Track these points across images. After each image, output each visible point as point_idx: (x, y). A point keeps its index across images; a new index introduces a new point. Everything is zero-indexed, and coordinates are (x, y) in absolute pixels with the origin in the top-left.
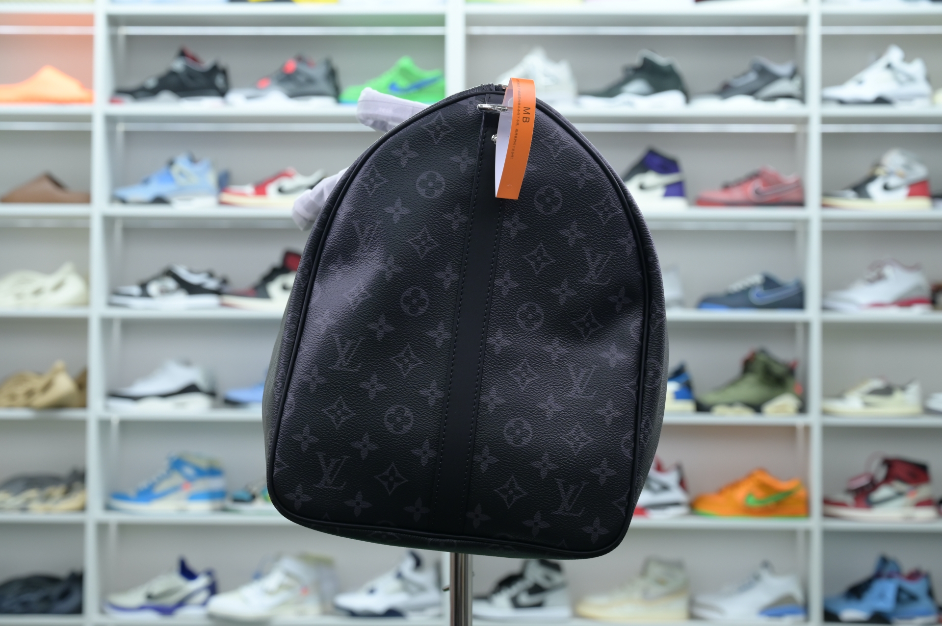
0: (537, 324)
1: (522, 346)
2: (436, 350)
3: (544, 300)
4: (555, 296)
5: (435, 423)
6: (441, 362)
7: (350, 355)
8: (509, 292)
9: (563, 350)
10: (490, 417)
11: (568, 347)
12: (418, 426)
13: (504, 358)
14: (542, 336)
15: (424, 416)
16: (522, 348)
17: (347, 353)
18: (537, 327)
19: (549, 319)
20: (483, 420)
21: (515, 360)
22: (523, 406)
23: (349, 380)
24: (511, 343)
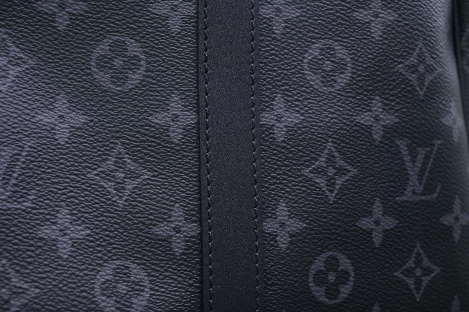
0: (341, 78)
1: (322, 121)
2: (172, 149)
3: (347, 33)
4: (364, 24)
5: (191, 285)
6: (186, 169)
7: (10, 175)
8: (286, 27)
9: (389, 117)
10: (283, 258)
11: (397, 111)
12: (160, 295)
13: (292, 147)
14: (353, 98)
15: (168, 274)
16: (322, 124)
17: (5, 174)
18: (342, 82)
19: (360, 66)
20: (272, 266)
21: (312, 147)
22: (336, 229)
23: (15, 225)
24: (302, 118)
